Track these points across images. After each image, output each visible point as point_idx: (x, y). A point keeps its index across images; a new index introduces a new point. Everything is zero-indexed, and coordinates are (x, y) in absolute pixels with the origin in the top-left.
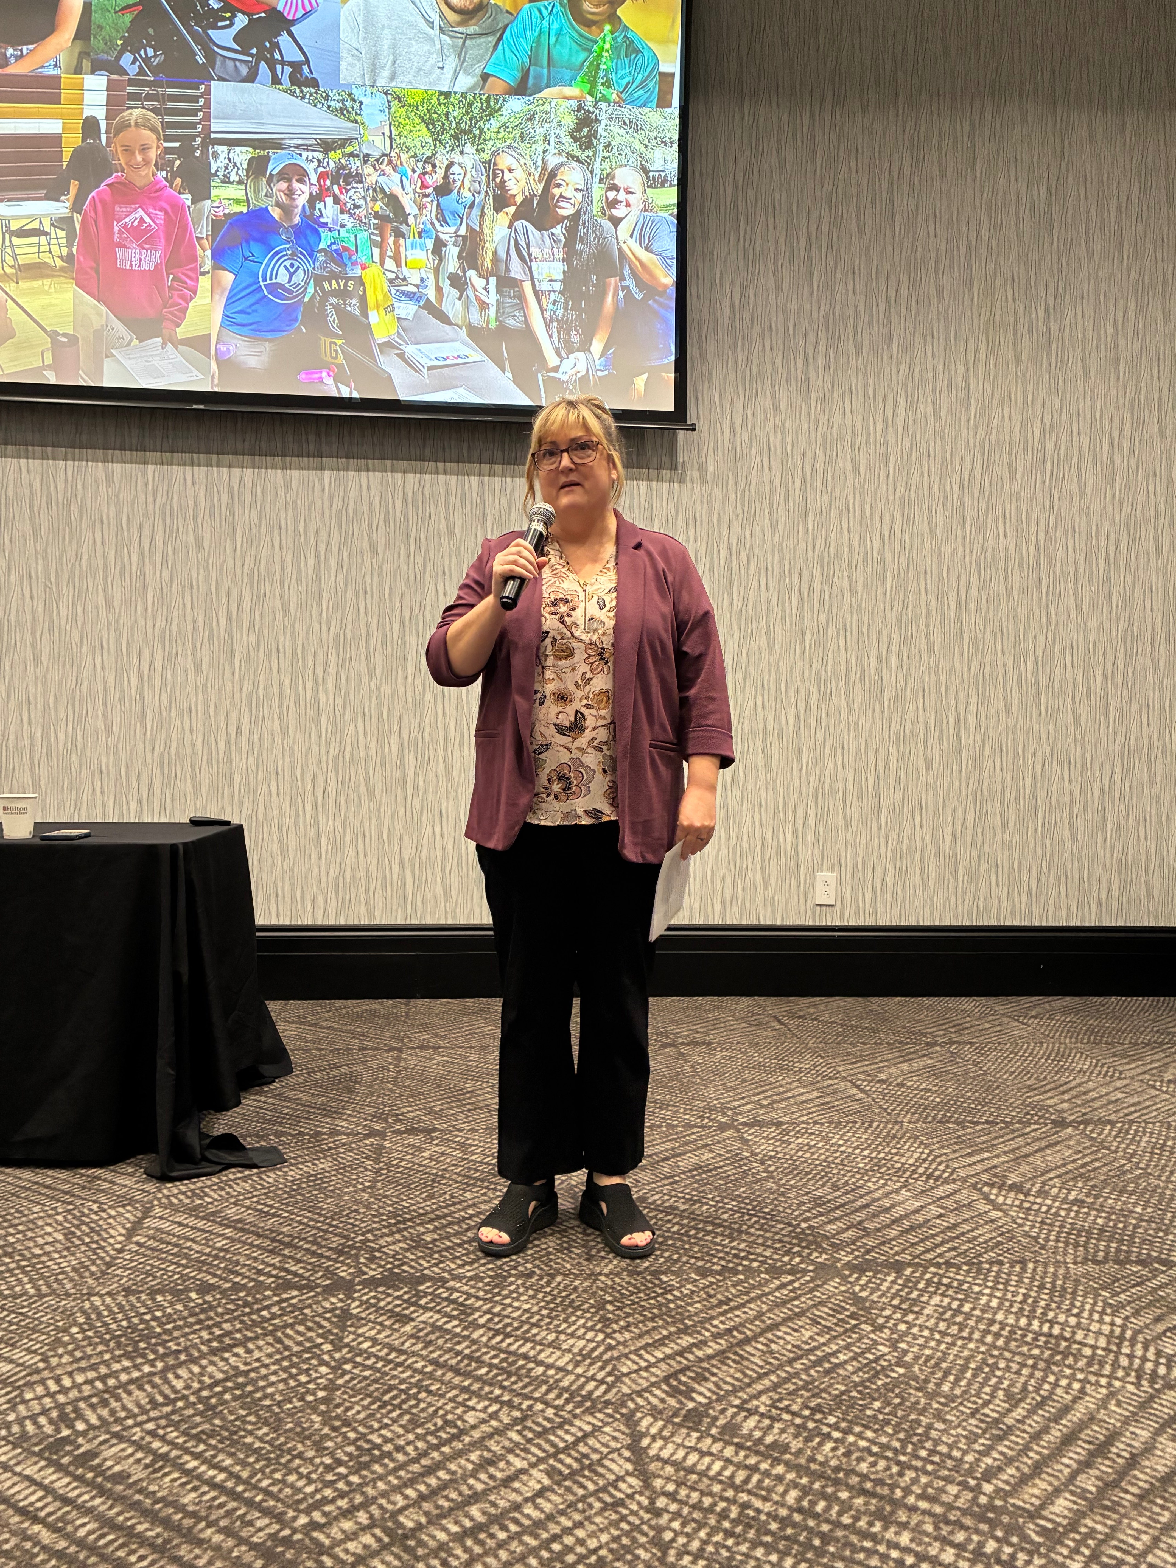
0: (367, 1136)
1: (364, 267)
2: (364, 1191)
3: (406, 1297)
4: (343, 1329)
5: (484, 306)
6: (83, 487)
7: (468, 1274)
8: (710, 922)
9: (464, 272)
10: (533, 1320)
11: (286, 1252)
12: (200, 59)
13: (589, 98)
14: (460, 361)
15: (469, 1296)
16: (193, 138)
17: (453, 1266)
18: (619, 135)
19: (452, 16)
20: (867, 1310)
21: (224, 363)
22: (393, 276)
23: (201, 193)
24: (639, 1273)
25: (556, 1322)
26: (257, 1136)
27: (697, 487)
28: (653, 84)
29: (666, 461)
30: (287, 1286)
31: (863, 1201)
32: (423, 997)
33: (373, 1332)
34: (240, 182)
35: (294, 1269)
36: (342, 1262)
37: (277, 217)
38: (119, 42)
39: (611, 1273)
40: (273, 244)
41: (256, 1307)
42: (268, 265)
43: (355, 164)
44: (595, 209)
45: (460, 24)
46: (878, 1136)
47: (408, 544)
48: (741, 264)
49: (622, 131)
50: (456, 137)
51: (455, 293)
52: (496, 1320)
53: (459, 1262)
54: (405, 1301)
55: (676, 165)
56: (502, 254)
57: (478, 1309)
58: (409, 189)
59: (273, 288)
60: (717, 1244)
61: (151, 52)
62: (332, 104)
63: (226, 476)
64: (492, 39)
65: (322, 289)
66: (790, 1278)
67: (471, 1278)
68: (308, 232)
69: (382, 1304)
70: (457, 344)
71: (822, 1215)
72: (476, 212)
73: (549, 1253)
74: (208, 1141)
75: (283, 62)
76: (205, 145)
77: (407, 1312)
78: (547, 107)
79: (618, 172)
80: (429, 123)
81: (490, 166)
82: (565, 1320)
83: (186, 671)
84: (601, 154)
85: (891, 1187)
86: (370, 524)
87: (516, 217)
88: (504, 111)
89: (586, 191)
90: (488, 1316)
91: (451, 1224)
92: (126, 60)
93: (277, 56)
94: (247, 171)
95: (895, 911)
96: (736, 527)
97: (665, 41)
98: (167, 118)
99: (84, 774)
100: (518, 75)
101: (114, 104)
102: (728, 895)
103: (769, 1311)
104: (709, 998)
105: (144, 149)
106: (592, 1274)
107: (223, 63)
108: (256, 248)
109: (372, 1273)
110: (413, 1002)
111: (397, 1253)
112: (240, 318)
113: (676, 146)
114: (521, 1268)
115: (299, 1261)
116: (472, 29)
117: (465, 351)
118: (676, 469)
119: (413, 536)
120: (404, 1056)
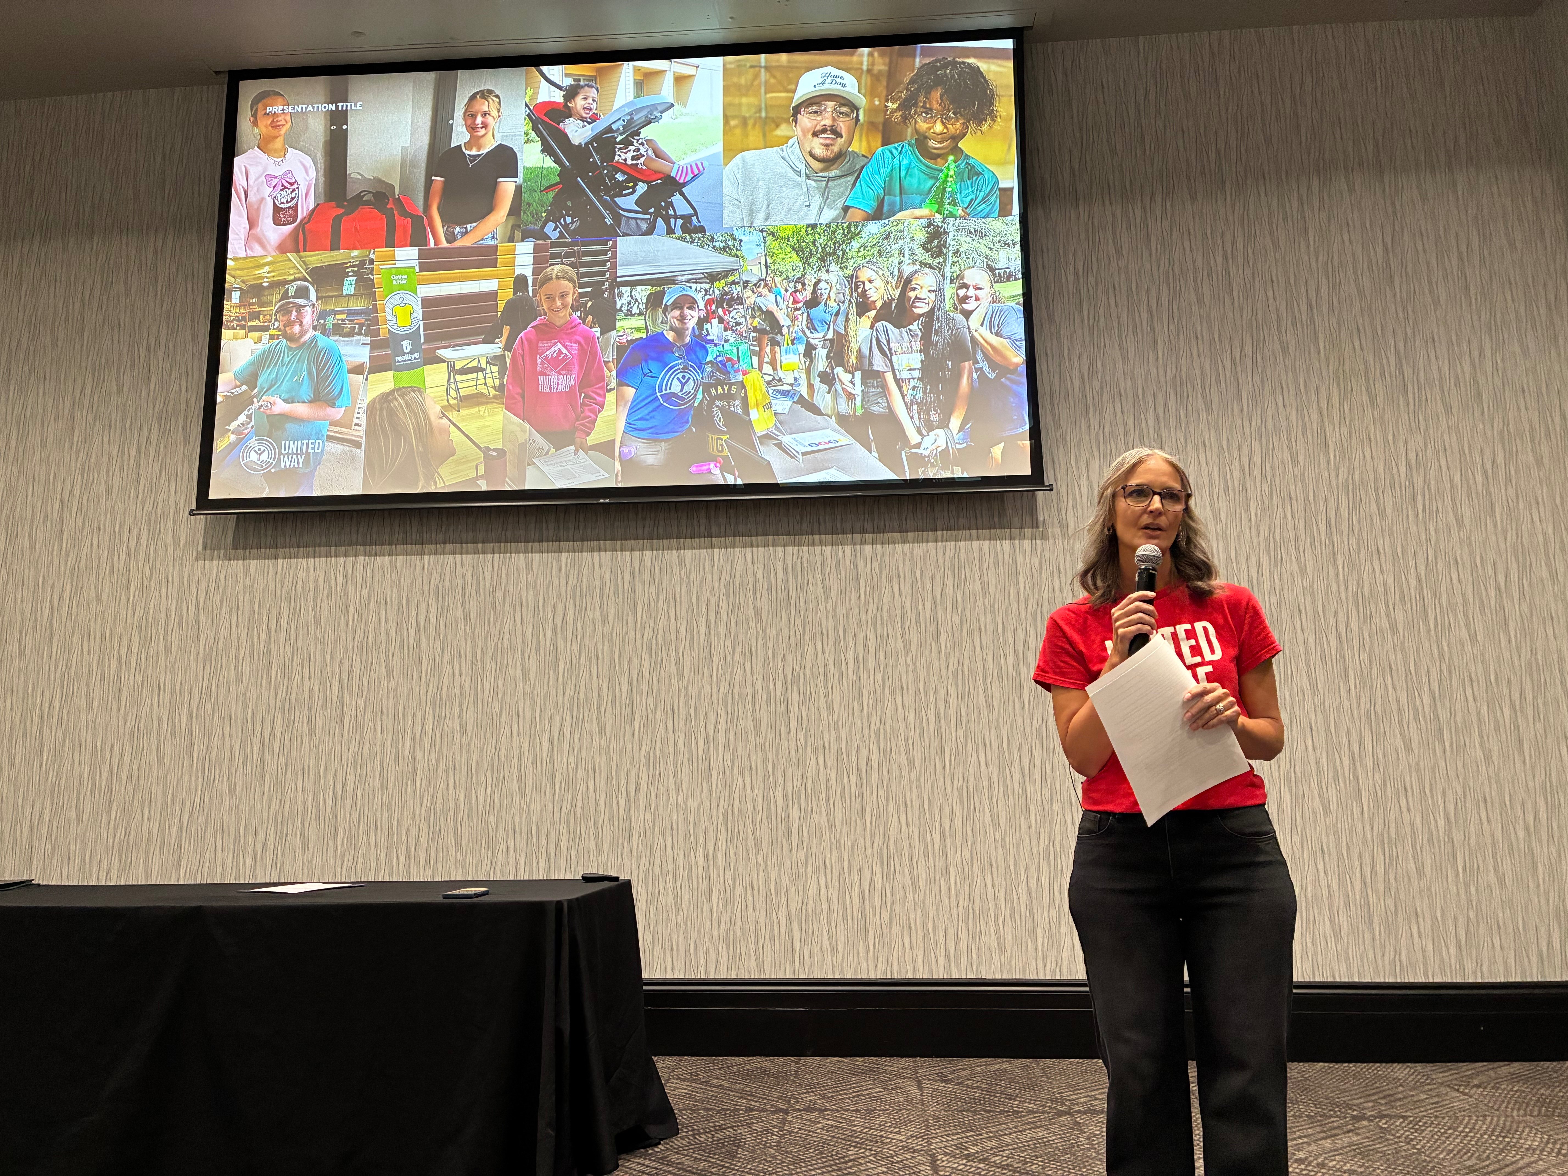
1: (745, 373)
5: (850, 396)
6: (507, 575)
9: (832, 369)
12: (609, 221)
13: (937, 215)
14: (830, 445)
16: (603, 283)
18: (966, 243)
19: (816, 165)
22: (770, 378)
23: (608, 326)
27: (1059, 542)
28: (994, 198)
29: (1027, 520)
32: (814, 1055)
34: (640, 314)
37: (671, 339)
38: (544, 215)
40: (667, 360)
42: (663, 379)
43: (736, 290)
44: (948, 305)
47: (788, 609)
48: (1087, 339)
49: (969, 239)
50: (822, 259)
51: (825, 388)
55: (1019, 262)
56: (866, 351)
58: (782, 305)
59: (668, 397)
61: (569, 220)
62: (717, 244)
63: (628, 558)
64: (851, 179)
65: (710, 394)
68: (698, 349)
70: (828, 431)
72: (841, 319)
75: (676, 217)
76: (612, 288)
78: (900, 227)
79: (967, 273)
80: (799, 250)
81: (853, 280)
83: (591, 735)
84: (951, 259)
86: (755, 594)
87: (877, 319)
88: (863, 234)
89: (939, 291)
92: (549, 228)
93: (671, 212)
94: (647, 304)
97: (1004, 163)
98: (582, 270)
99: (500, 832)
100: (875, 204)
101: (540, 263)
105: (563, 295)
107: (627, 223)
108: (653, 366)
110: (803, 1060)
112: (640, 424)
113: (1018, 247)
116: (833, 173)
117: (835, 436)
118: (1037, 527)
119: (793, 602)
120: (789, 1118)
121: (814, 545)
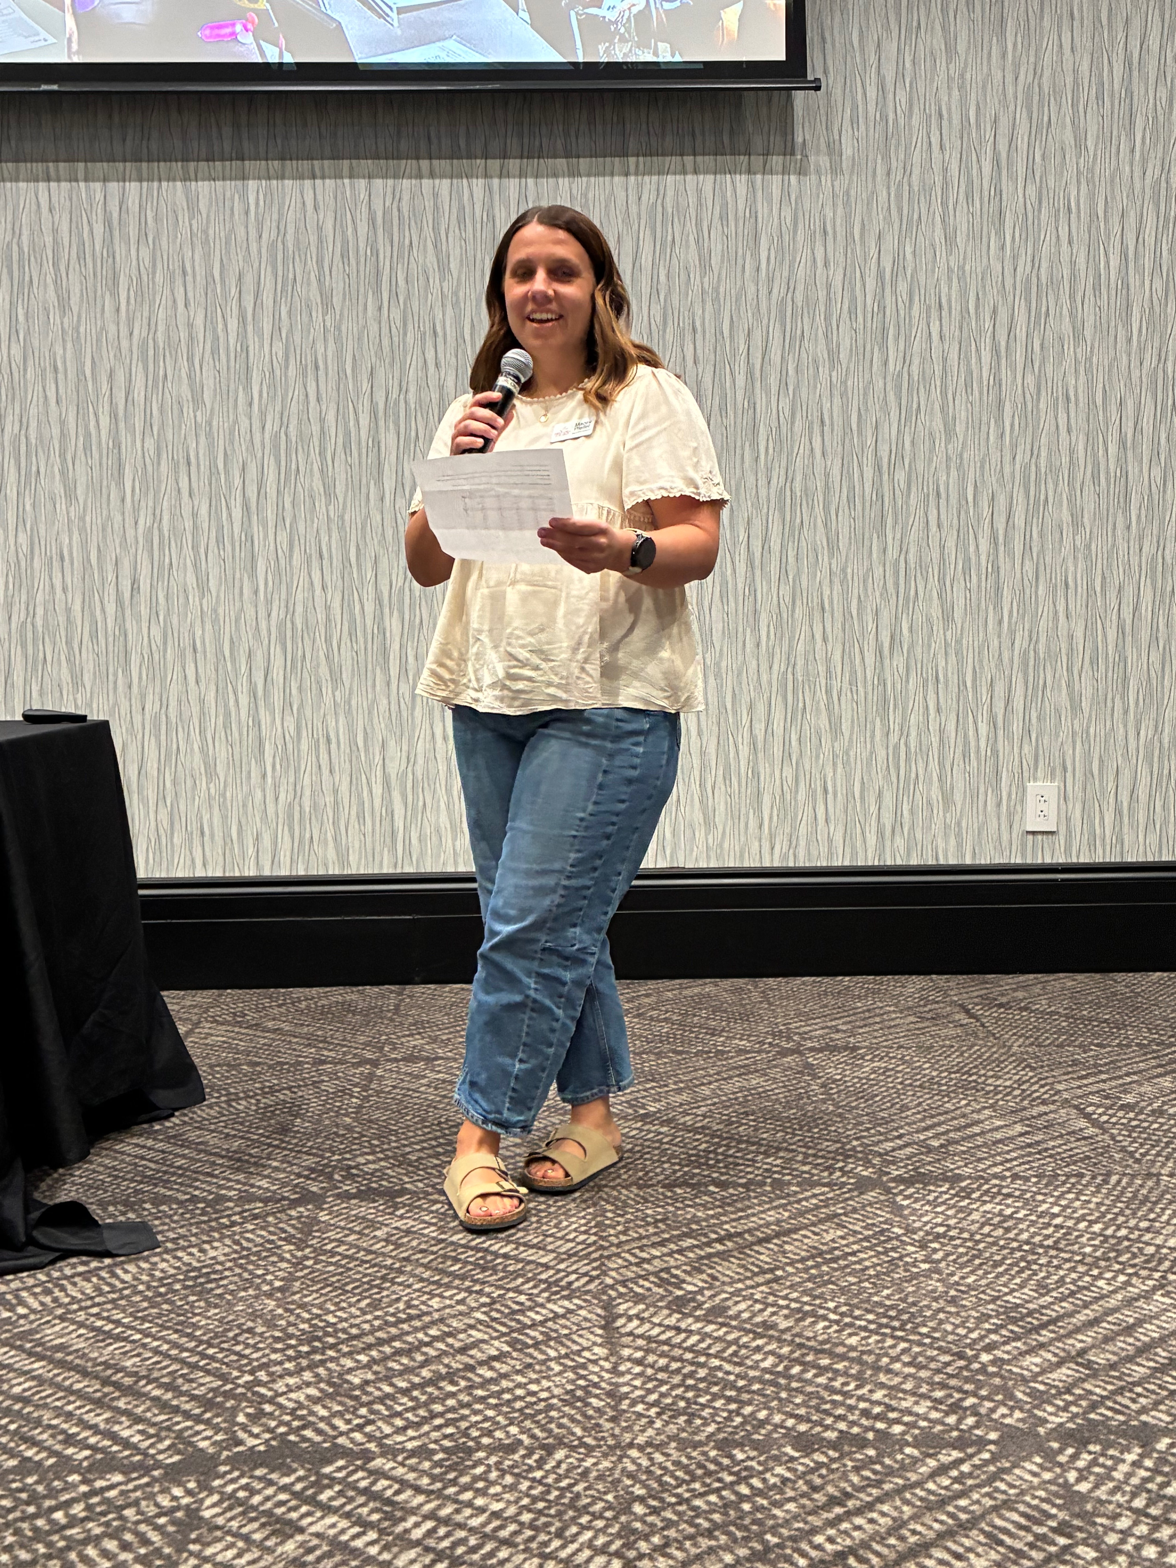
0: (294, 1204)
2: (269, 1295)
3: (298, 1487)
4: (181, 1548)
7: (410, 1445)
8: (860, 863)
10: (504, 1534)
11: (121, 1404)
15: (404, 1484)
17: (388, 1430)
20: (1088, 1517)
24: (700, 1444)
25: (543, 1537)
26: (126, 1203)
27: (826, 181)
29: (776, 140)
30: (109, 1464)
31: (1088, 1314)
32: (425, 982)
33: (230, 1554)
35: (125, 1434)
36: (208, 1422)
39: (649, 1444)
41: (48, 1503)
46: (1118, 1199)
47: (378, 291)
52: (442, 1531)
53: (399, 1422)
54: (296, 1495)
57: (413, 1511)
60: (834, 1391)
63: (99, 196)
66: (956, 1454)
67: (413, 1453)
69: (256, 1500)
71: (1017, 1338)
73: (551, 1407)
74: (35, 1215)
77: (294, 1515)
82: (559, 1534)
83: (53, 500)
85: (1139, 1287)
86: (320, 262)
90: (429, 1524)
91: (398, 1352)
95: (1153, 839)
96: (890, 243)
102: (887, 820)
103: (914, 1517)
104: (860, 978)
106: (618, 1446)
109: (251, 1442)
110: (408, 989)
111: (301, 1406)
114: (499, 1434)
115: (138, 1420)
118: (793, 154)
119: (385, 278)
120: (379, 1072)
121: (420, 176)
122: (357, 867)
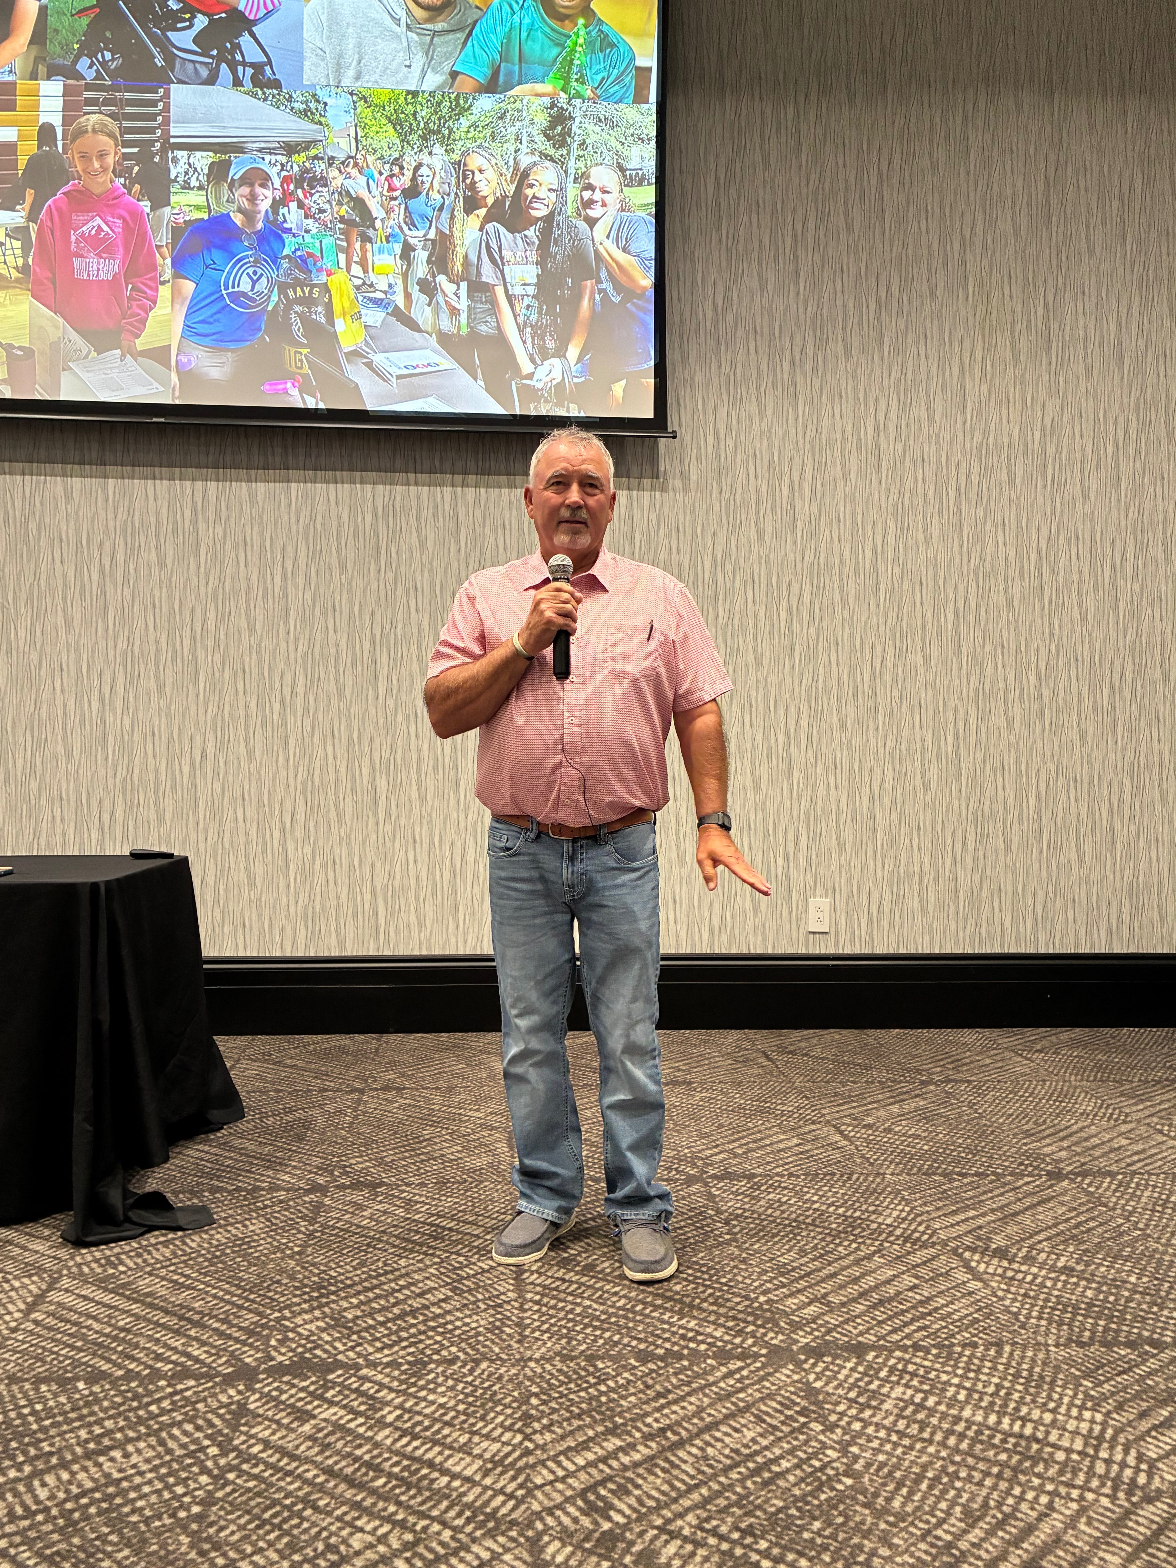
0: (308, 1192)
1: (329, 274)
2: (291, 1257)
3: (312, 1388)
4: (235, 1428)
5: (454, 312)
6: (42, 503)
7: (385, 1360)
8: (698, 951)
9: (434, 277)
10: (447, 1418)
11: (192, 1333)
12: (159, 62)
13: (562, 94)
14: (430, 369)
15: (382, 1386)
16: (152, 143)
17: (371, 1350)
18: (594, 133)
19: (419, 13)
20: (819, 1404)
21: (186, 375)
22: (360, 282)
23: (160, 200)
24: (576, 1358)
25: (472, 1420)
26: (191, 1192)
27: (680, 496)
28: (629, 79)
29: (647, 469)
30: (186, 1374)
31: (831, 1269)
32: (397, 1031)
33: (267, 1433)
34: (201, 188)
35: (196, 1353)
36: (251, 1345)
37: (239, 223)
38: (76, 46)
39: (542, 1358)
40: (235, 251)
41: (146, 1400)
42: (230, 273)
43: (320, 167)
44: (570, 209)
45: (429, 20)
46: (856, 1191)
47: (378, 560)
48: (724, 264)
49: (597, 129)
50: (424, 138)
51: (424, 298)
52: (406, 1417)
53: (378, 1345)
54: (311, 1394)
55: (653, 163)
56: (473, 258)
57: (388, 1404)
58: (376, 192)
59: (236, 297)
60: (664, 1322)
61: (108, 55)
62: (296, 105)
63: (189, 491)
64: (461, 36)
65: (287, 296)
66: (739, 1364)
67: (388, 1365)
68: (272, 239)
69: (284, 1397)
70: (428, 352)
71: (784, 1286)
72: (445, 215)
73: (478, 1334)
74: (131, 1201)
75: (244, 64)
76: (164, 151)
77: (309, 1407)
78: (518, 105)
79: (593, 171)
80: (396, 123)
81: (460, 168)
82: (483, 1418)
83: (149, 694)
84: (576, 152)
85: (865, 1251)
86: (339, 539)
87: (487, 219)
88: (474, 110)
89: (560, 191)
90: (398, 1412)
91: (378, 1297)
92: (83, 64)
93: (238, 57)
94: (208, 176)
95: (893, 938)
96: (721, 537)
97: (642, 34)
98: (126, 124)
99: (43, 802)
100: (489, 73)
101: (71, 110)
102: (716, 922)
103: (710, 1405)
104: (696, 1032)
105: (102, 155)
106: (522, 1359)
107: (182, 65)
108: (217, 256)
109: (280, 1358)
110: (385, 1037)
111: (312, 1333)
112: (201, 328)
113: (653, 143)
114: (444, 1353)
115: (204, 1344)
116: (440, 26)
117: (435, 358)
118: (658, 478)
119: (383, 552)
120: (365, 1098)
121: (408, 484)
122: (351, 951)
